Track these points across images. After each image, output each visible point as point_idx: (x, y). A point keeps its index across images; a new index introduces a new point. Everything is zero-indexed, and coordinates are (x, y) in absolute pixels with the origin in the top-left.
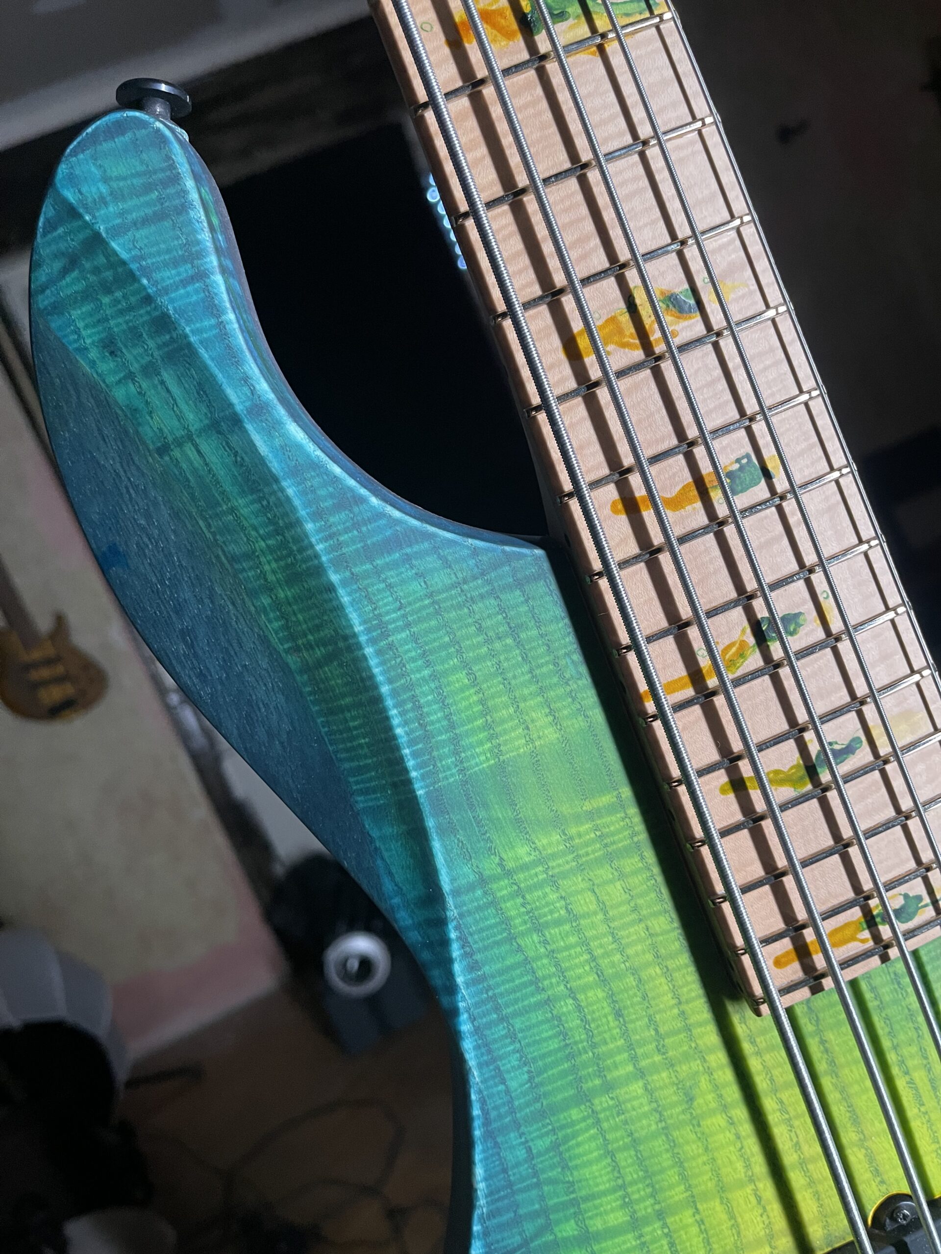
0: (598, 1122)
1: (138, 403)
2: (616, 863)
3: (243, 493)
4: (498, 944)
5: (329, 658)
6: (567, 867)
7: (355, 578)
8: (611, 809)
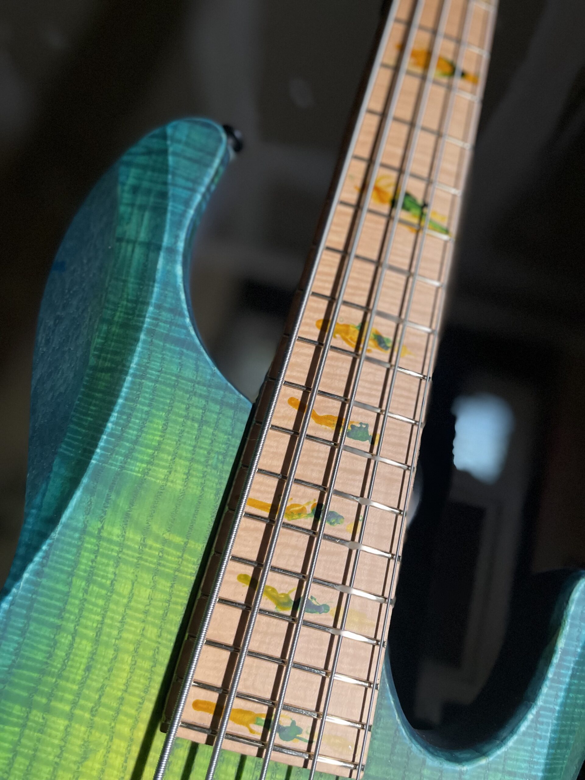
1: (126, 216)
2: (157, 578)
3: (136, 277)
4: (62, 571)
5: (109, 370)
6: (131, 559)
7: (151, 343)
8: (177, 547)
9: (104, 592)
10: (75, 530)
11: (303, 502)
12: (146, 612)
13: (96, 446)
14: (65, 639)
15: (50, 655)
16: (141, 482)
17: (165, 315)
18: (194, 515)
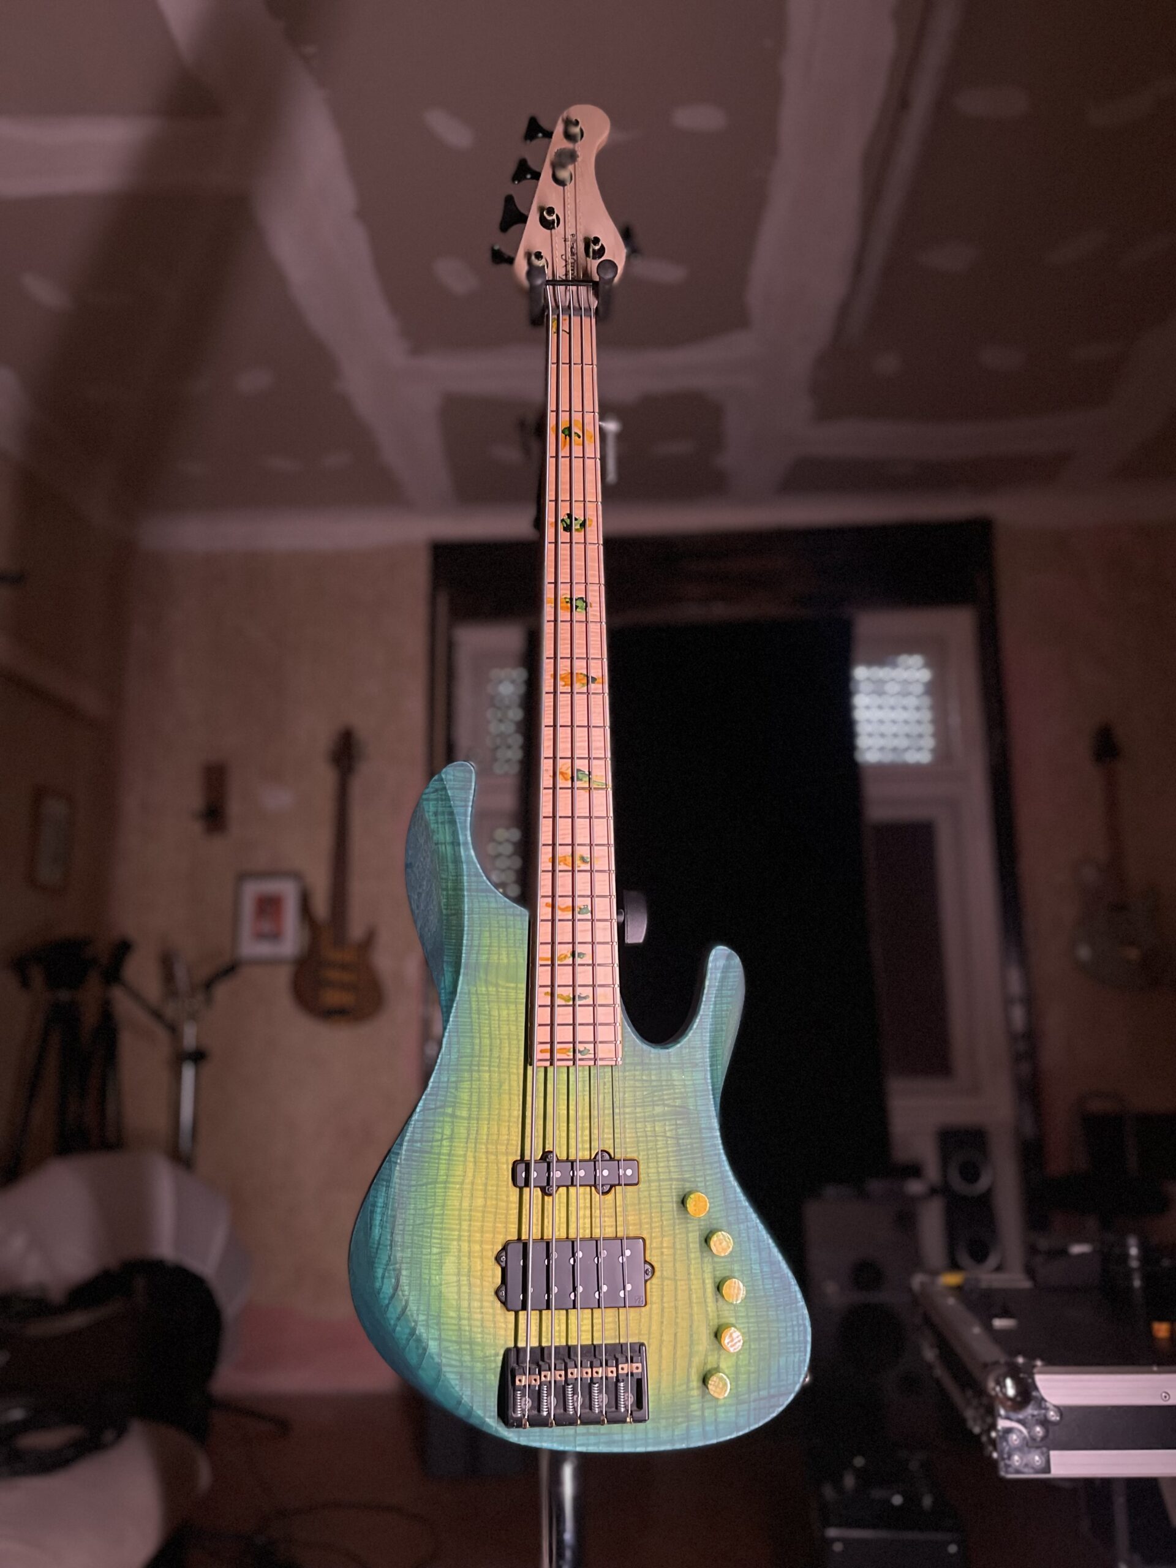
0: (471, 1080)
1: (436, 829)
3: (452, 862)
4: (466, 1013)
5: (454, 915)
6: (494, 1000)
7: (471, 896)
8: (513, 988)
9: (487, 1017)
10: (465, 994)
11: (565, 952)
12: (508, 1021)
13: (461, 953)
14: (477, 1041)
15: (473, 1049)
16: (488, 963)
17: (473, 879)
18: (517, 972)
